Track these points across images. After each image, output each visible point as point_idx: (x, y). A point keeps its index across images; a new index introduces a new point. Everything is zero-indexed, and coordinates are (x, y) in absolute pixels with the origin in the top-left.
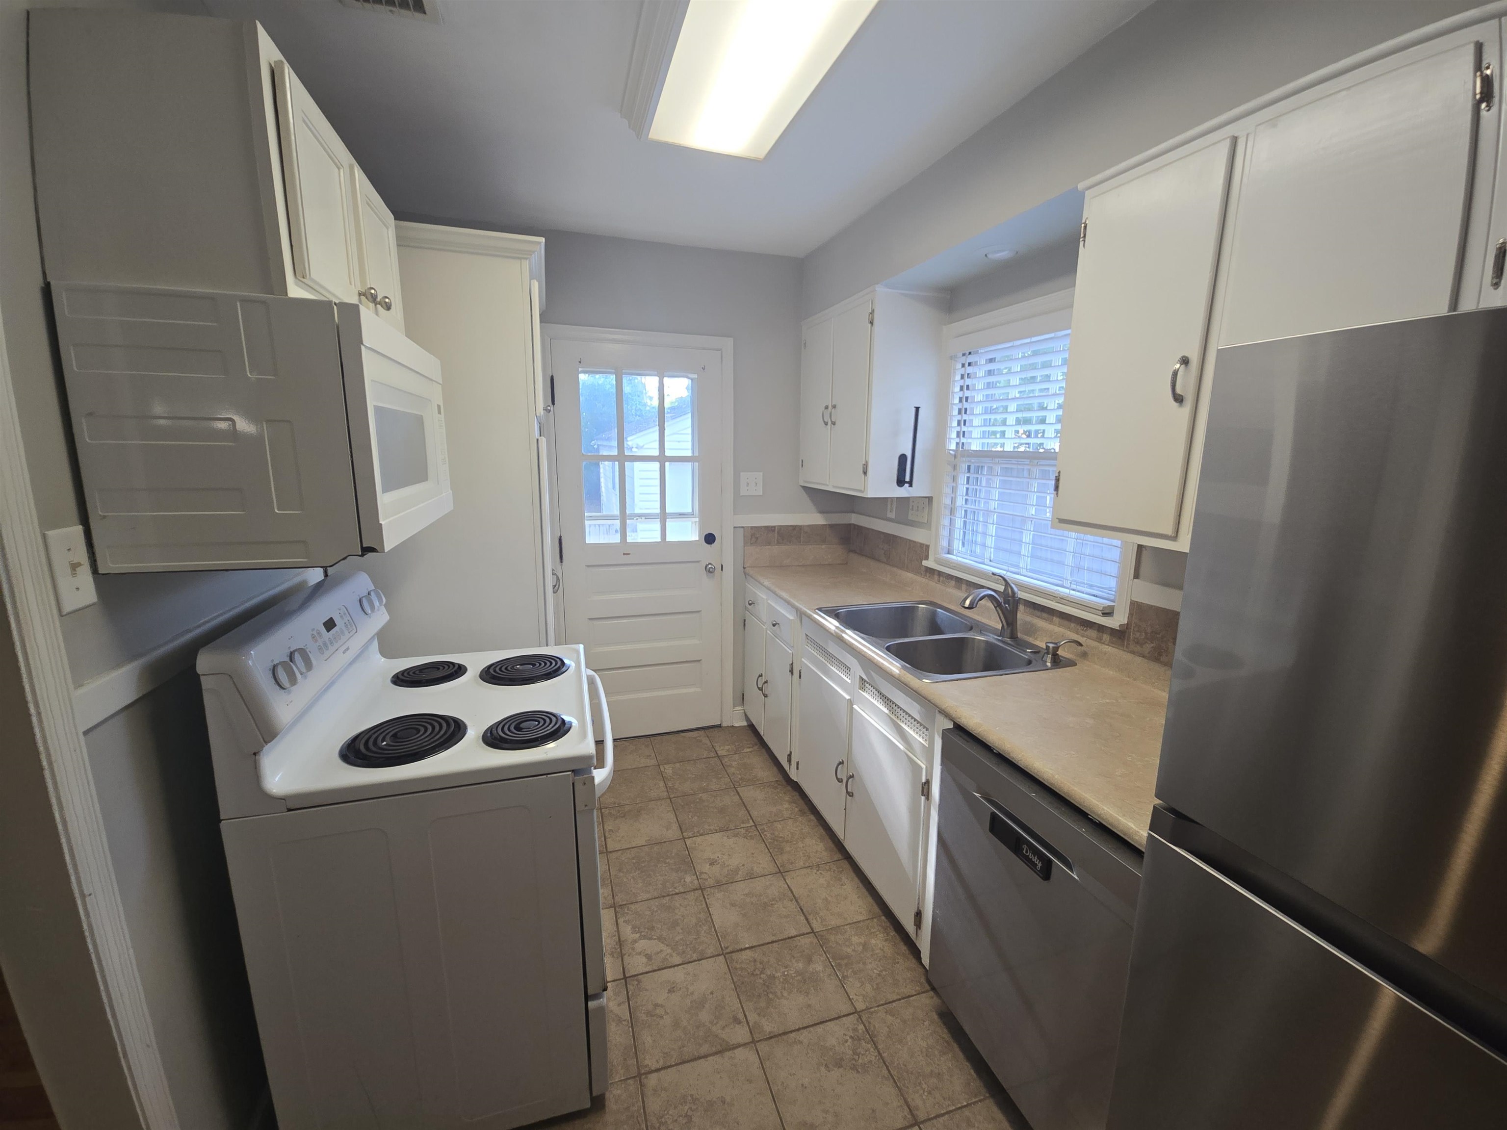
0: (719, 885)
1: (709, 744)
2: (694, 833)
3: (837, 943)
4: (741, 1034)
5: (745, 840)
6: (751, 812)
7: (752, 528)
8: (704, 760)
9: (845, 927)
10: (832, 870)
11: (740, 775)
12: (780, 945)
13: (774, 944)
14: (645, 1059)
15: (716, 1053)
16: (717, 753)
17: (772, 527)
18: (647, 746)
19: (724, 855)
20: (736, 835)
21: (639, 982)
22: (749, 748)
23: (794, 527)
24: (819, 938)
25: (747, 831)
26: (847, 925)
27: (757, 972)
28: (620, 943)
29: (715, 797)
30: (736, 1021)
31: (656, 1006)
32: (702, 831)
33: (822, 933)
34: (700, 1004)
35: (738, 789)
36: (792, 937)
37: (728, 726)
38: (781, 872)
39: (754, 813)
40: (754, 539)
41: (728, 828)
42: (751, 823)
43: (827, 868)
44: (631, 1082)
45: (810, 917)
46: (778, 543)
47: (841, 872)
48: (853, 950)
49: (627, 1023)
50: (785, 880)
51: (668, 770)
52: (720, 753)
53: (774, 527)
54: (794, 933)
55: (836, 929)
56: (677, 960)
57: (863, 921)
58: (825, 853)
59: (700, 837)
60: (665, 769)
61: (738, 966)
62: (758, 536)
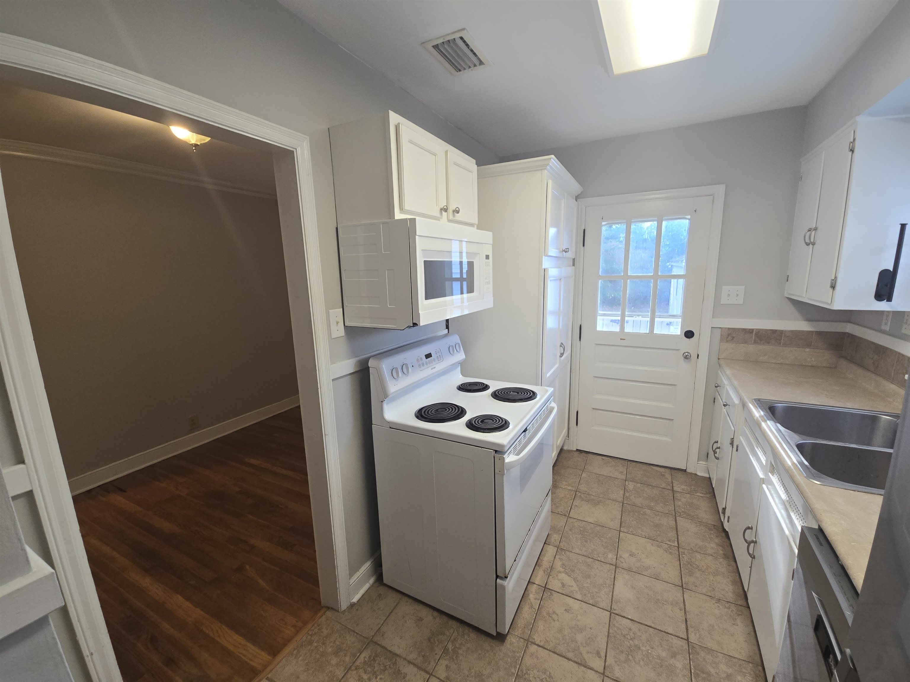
0: (629, 570)
1: (670, 480)
2: (629, 531)
3: (704, 659)
4: (598, 664)
5: (665, 552)
6: (679, 537)
7: (729, 329)
8: (660, 489)
9: (719, 654)
10: (731, 609)
11: (684, 509)
12: (655, 632)
13: (650, 629)
14: (535, 634)
15: (576, 663)
16: (673, 488)
17: (750, 329)
18: (623, 466)
19: (643, 554)
20: (659, 546)
21: (551, 594)
22: (702, 493)
23: (774, 331)
24: (690, 647)
25: (669, 547)
26: (722, 653)
27: (629, 637)
28: (552, 568)
29: (656, 515)
30: (598, 654)
31: (554, 612)
32: (635, 532)
33: (695, 646)
34: (581, 630)
35: (677, 518)
36: (668, 633)
37: (692, 473)
38: (682, 587)
39: (682, 539)
40: (730, 338)
41: (655, 539)
42: (676, 544)
43: (727, 605)
44: (522, 640)
45: (690, 630)
46: (755, 342)
47: (738, 615)
48: (716, 673)
49: (534, 611)
50: (683, 593)
51: (631, 486)
52: (675, 489)
53: (753, 330)
54: (670, 631)
55: (709, 651)
56: (579, 597)
57: (740, 659)
58: (731, 595)
59: (632, 535)
60: (629, 484)
61: (616, 625)
62: (734, 336)
